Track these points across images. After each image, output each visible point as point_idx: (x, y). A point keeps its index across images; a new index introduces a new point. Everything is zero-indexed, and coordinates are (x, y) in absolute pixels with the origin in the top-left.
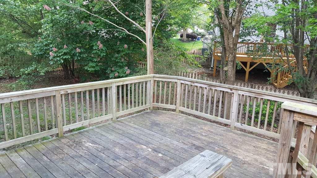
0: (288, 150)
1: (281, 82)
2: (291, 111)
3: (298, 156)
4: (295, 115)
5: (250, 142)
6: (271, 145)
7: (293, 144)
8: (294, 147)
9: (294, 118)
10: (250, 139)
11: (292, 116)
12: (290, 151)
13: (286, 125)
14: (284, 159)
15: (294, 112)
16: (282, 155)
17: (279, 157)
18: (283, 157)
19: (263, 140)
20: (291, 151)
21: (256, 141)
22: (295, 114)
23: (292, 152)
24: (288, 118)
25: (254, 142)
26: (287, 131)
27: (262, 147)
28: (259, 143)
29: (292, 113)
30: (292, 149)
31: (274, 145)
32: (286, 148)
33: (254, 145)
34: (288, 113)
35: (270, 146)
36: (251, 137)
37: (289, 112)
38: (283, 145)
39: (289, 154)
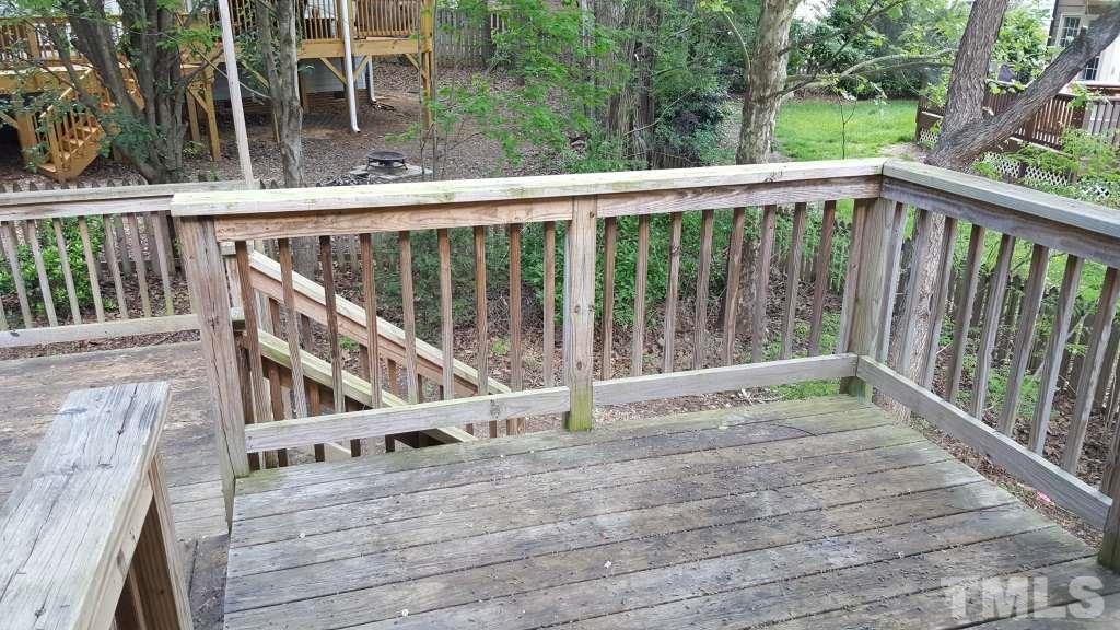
0: (228, 332)
1: (67, 156)
2: (202, 219)
3: (260, 340)
4: (218, 226)
5: (71, 378)
6: (141, 360)
7: (237, 313)
8: (243, 318)
9: (217, 234)
10: (66, 369)
11: (210, 235)
12: (235, 333)
13: (203, 264)
14: (228, 361)
15: (211, 219)
16: (219, 355)
17: (212, 365)
18: (224, 358)
19: (110, 355)
20: (237, 334)
21: (92, 368)
22: (216, 223)
23: (241, 334)
24: (202, 241)
25: (84, 372)
26: (211, 280)
27: (117, 376)
28: (99, 368)
29: (208, 223)
30: (238, 326)
31: (150, 356)
32: (222, 329)
33: (90, 381)
34: (196, 227)
35: (141, 364)
36: (67, 363)
37: (197, 224)
38: (213, 325)
39: (236, 344)
